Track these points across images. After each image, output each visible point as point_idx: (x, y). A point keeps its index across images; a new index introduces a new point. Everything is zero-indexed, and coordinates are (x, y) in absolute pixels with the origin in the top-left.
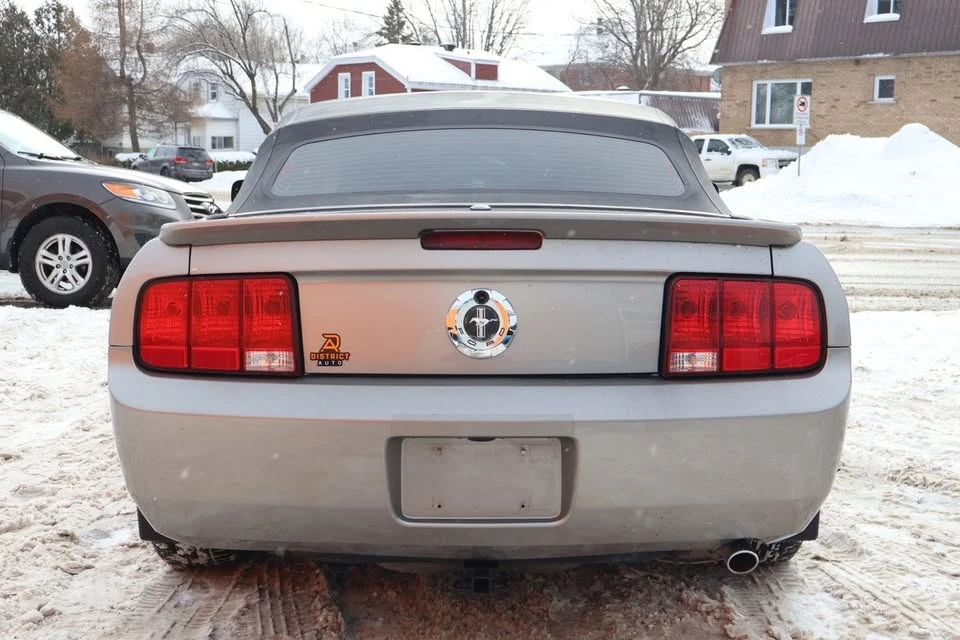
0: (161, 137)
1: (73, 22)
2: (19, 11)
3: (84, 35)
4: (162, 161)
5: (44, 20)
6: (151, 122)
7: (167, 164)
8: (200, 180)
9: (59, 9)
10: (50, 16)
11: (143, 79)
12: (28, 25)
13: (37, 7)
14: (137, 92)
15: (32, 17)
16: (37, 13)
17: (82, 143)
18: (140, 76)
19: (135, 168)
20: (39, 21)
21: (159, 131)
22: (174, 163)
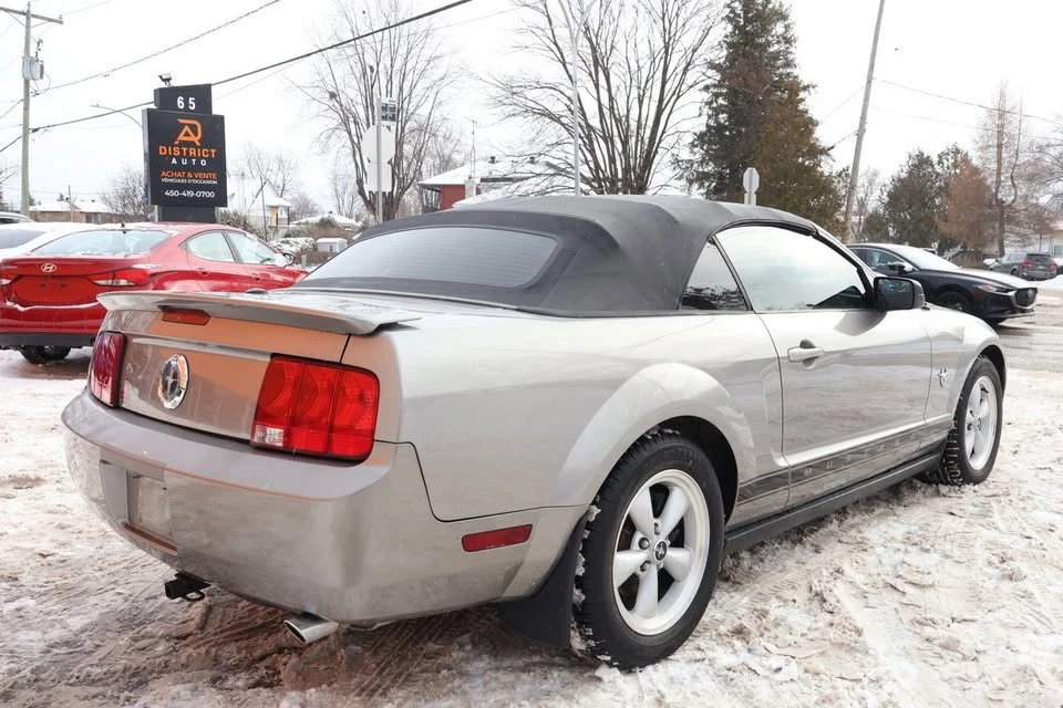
0: (1025, 246)
1: (966, 160)
2: (925, 156)
3: (975, 171)
4: (1013, 265)
5: (945, 161)
6: (1017, 234)
7: (1016, 267)
8: (1044, 279)
9: (957, 151)
10: (949, 157)
11: (1013, 202)
12: (933, 166)
13: (940, 152)
14: (1007, 212)
15: (935, 159)
16: (940, 156)
17: (965, 252)
18: (1011, 199)
19: (991, 270)
20: (940, 162)
21: (1024, 240)
22: (1022, 266)
